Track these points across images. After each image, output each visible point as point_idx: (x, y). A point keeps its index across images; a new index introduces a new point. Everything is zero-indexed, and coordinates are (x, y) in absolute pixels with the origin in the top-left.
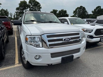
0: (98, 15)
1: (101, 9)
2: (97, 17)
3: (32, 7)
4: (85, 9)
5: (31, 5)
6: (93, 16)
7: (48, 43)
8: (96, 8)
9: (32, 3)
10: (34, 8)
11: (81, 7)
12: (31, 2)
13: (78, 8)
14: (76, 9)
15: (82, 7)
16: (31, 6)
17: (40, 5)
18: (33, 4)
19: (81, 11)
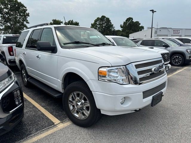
0: (130, 32)
1: (133, 22)
2: (130, 35)
3: (7, 13)
4: (110, 21)
5: (4, 8)
6: (123, 33)
7: (138, 77)
8: (126, 21)
9: (7, 4)
10: (12, 15)
11: (103, 17)
12: (5, 3)
13: (98, 18)
14: (96, 21)
15: (105, 17)
16: (5, 10)
17: (26, 10)
18: (9, 6)
19: (103, 24)
